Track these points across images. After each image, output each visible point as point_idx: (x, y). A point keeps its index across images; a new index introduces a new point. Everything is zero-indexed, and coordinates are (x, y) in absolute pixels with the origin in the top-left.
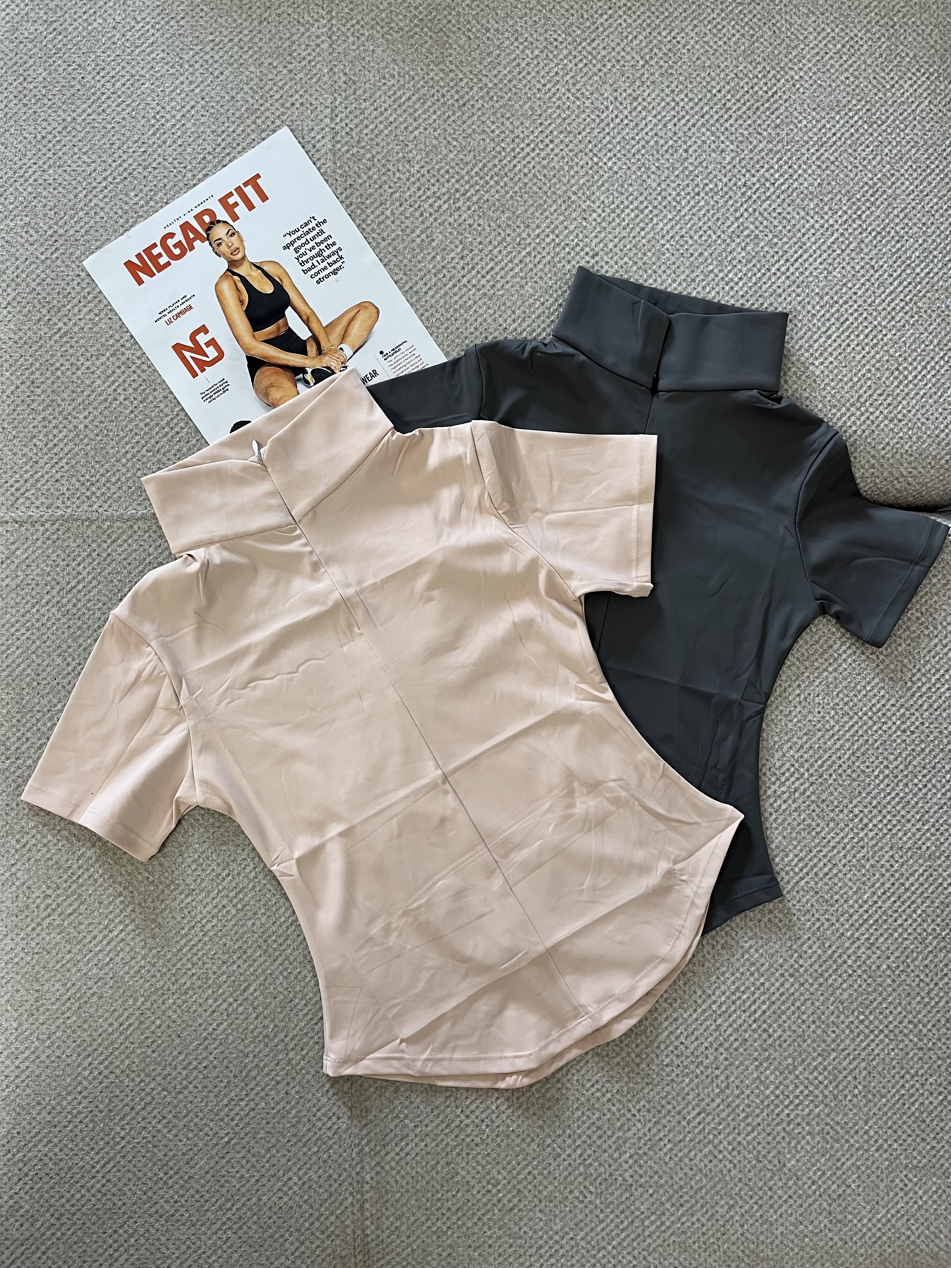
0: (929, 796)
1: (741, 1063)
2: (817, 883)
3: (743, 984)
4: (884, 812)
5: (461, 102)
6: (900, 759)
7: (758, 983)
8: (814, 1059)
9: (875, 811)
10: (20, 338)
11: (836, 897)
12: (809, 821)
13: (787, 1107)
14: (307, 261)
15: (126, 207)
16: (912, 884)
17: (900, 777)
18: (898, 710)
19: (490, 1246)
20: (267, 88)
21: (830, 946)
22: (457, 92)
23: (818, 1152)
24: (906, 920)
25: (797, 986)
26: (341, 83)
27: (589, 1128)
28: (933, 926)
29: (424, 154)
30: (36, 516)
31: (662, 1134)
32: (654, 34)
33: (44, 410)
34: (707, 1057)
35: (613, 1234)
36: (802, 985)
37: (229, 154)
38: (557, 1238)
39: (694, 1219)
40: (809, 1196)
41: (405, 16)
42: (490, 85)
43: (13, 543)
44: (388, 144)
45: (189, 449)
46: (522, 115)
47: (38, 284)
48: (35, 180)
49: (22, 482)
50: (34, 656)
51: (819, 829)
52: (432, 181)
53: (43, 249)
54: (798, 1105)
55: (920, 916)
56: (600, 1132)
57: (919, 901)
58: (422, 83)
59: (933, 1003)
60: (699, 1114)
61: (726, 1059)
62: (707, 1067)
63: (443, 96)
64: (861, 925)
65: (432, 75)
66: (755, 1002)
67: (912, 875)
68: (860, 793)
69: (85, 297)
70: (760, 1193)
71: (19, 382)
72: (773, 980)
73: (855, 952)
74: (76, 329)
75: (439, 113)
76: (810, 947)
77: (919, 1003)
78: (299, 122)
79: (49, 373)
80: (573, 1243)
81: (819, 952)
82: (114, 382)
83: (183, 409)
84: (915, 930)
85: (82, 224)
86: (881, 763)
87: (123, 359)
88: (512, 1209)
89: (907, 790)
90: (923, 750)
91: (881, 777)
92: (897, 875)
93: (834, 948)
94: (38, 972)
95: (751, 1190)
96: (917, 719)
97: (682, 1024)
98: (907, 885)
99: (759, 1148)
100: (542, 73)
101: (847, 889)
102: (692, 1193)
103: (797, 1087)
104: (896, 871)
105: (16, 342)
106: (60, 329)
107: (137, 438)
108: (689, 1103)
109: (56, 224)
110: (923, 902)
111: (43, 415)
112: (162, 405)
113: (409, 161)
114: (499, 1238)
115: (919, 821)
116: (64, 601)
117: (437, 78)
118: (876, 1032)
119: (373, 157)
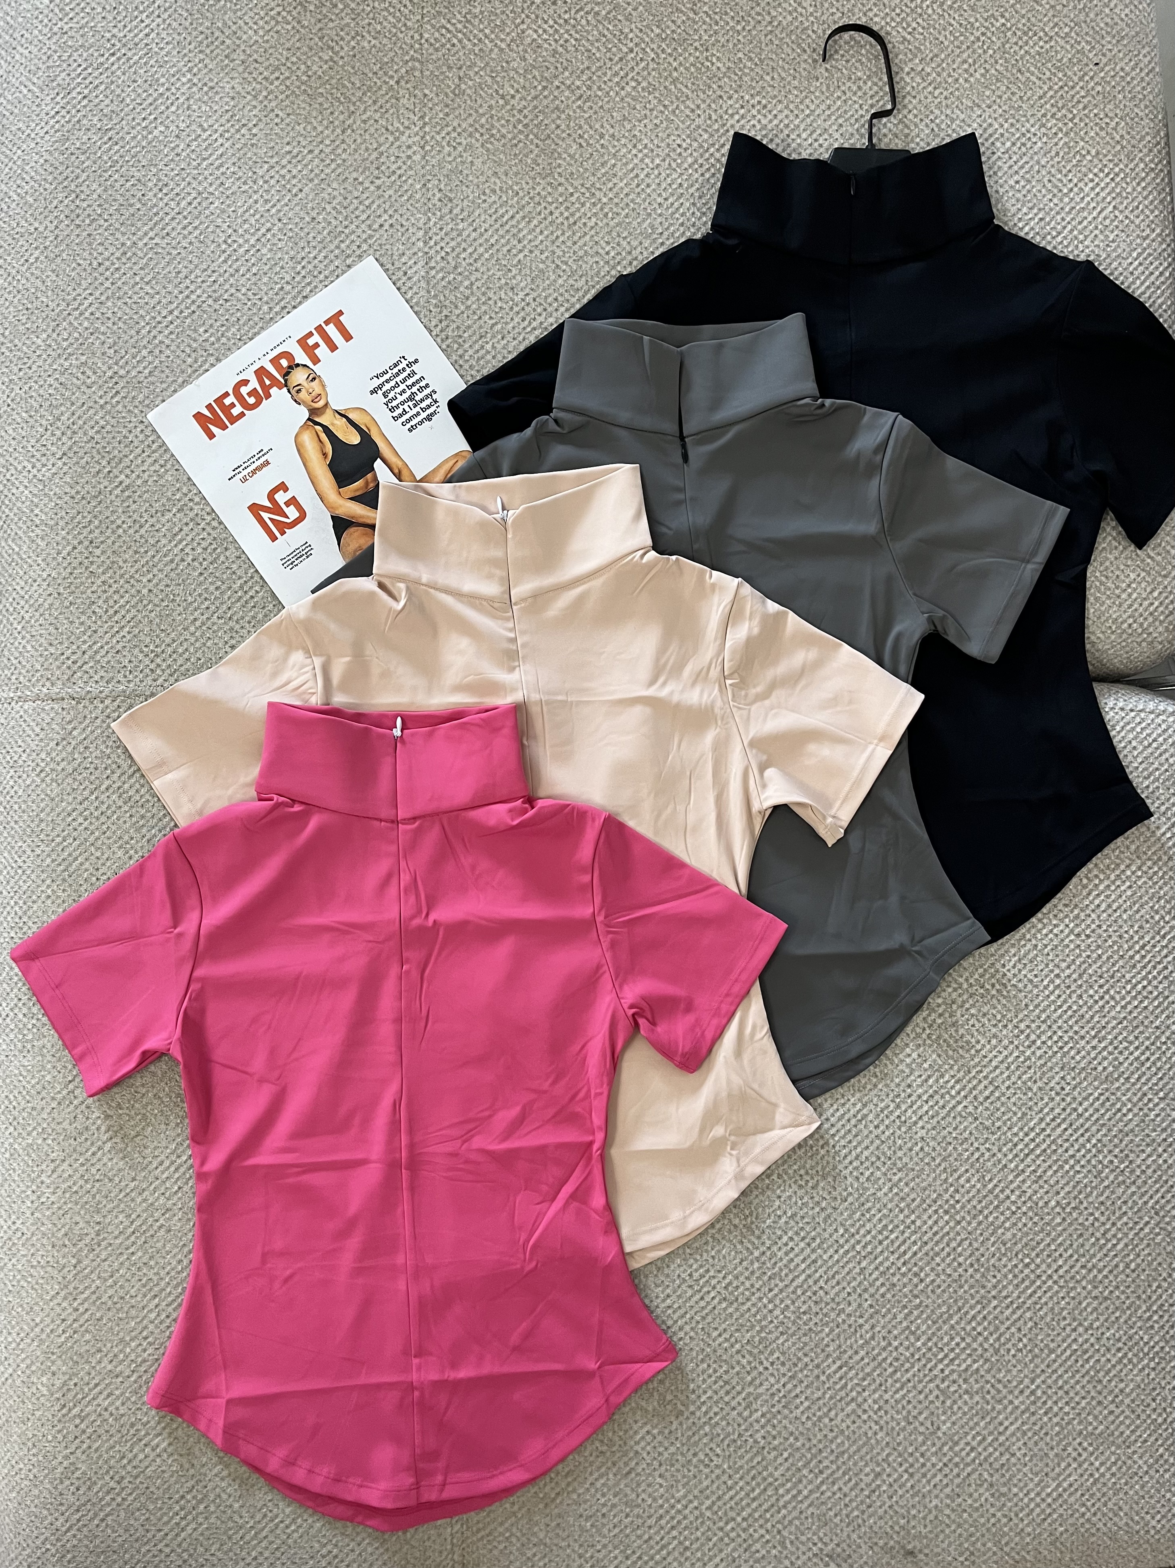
0: (1106, 1010)
1: (889, 1310)
2: (976, 1108)
3: (892, 1221)
4: (1055, 1027)
5: (571, 220)
6: (1073, 967)
7: (908, 1221)
8: (972, 1308)
9: (1044, 1027)
10: (78, 492)
11: (998, 1124)
12: (969, 1037)
13: (941, 1360)
14: (397, 407)
15: (194, 345)
16: (1086, 1110)
17: (1073, 988)
18: (1072, 912)
19: (604, 1515)
20: (352, 207)
21: (991, 1180)
22: (567, 208)
23: (977, 1413)
24: (1078, 1151)
25: (952, 1224)
26: (435, 201)
27: (715, 1382)
28: (1109, 1158)
29: (529, 279)
30: (95, 692)
31: (798, 1390)
32: (792, 137)
33: (104, 573)
34: (850, 1304)
35: (744, 1503)
36: (959, 1223)
37: (309, 284)
38: (679, 1506)
39: (836, 1487)
40: (968, 1465)
41: (508, 121)
42: (605, 200)
43: (70, 722)
44: (488, 270)
45: (266, 616)
46: (641, 233)
47: (98, 432)
48: (92, 314)
49: (79, 653)
50: (92, 849)
51: (978, 1047)
52: (539, 310)
53: (101, 393)
54: (952, 1360)
55: (1094, 1146)
56: (728, 1387)
57: (1094, 1128)
58: (527, 199)
59: (1109, 1245)
60: (840, 1368)
61: (871, 1306)
62: (849, 1315)
63: (551, 213)
64: (1027, 1155)
65: (538, 189)
66: (904, 1241)
67: (1086, 1099)
68: (1026, 1005)
69: (149, 446)
70: (911, 1460)
71: (76, 542)
72: (925, 1217)
73: (1019, 1187)
74: (139, 482)
75: (546, 233)
76: (968, 1181)
77: (1093, 1244)
78: (388, 247)
79: (110, 531)
80: (697, 1513)
81: (979, 1186)
82: (181, 541)
83: (257, 571)
84: (1089, 1161)
85: (145, 364)
86: (1052, 971)
87: (192, 515)
88: (629, 1473)
89: (1081, 1002)
90: (1100, 956)
91: (1051, 988)
92: (1068, 1099)
93: (995, 1181)
94: (99, 1202)
95: (900, 1455)
96: (1093, 921)
97: (821, 1267)
98: (1080, 1110)
99: (910, 1406)
100: (664, 185)
101: (1011, 1114)
102: (832, 1458)
103: (952, 1339)
104: (1067, 1095)
105: (73, 497)
106: (121, 483)
107: (207, 603)
108: (828, 1356)
109: (116, 364)
110: (1098, 1131)
111: (103, 578)
112: (234, 567)
113: (512, 289)
114: (614, 1506)
115: (1094, 1037)
116: (126, 786)
117: (543, 193)
118: (1044, 1278)
119: (472, 284)
